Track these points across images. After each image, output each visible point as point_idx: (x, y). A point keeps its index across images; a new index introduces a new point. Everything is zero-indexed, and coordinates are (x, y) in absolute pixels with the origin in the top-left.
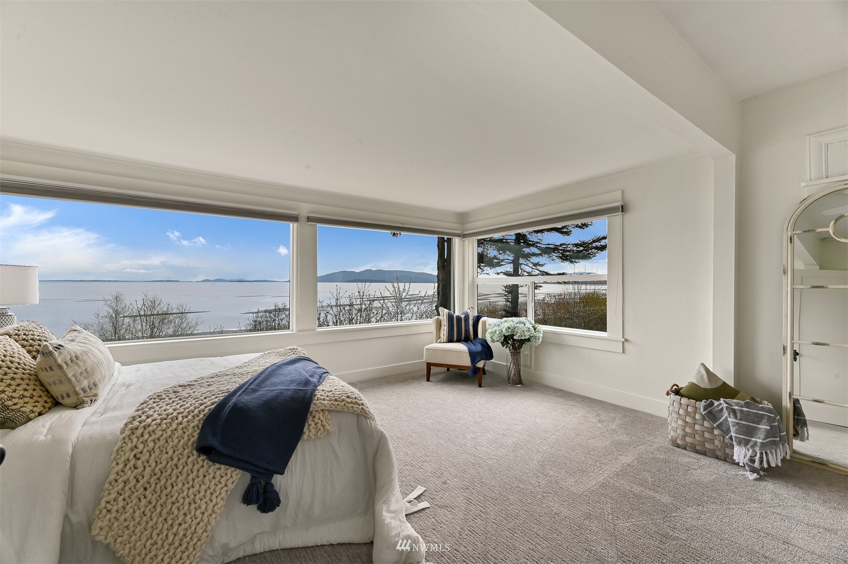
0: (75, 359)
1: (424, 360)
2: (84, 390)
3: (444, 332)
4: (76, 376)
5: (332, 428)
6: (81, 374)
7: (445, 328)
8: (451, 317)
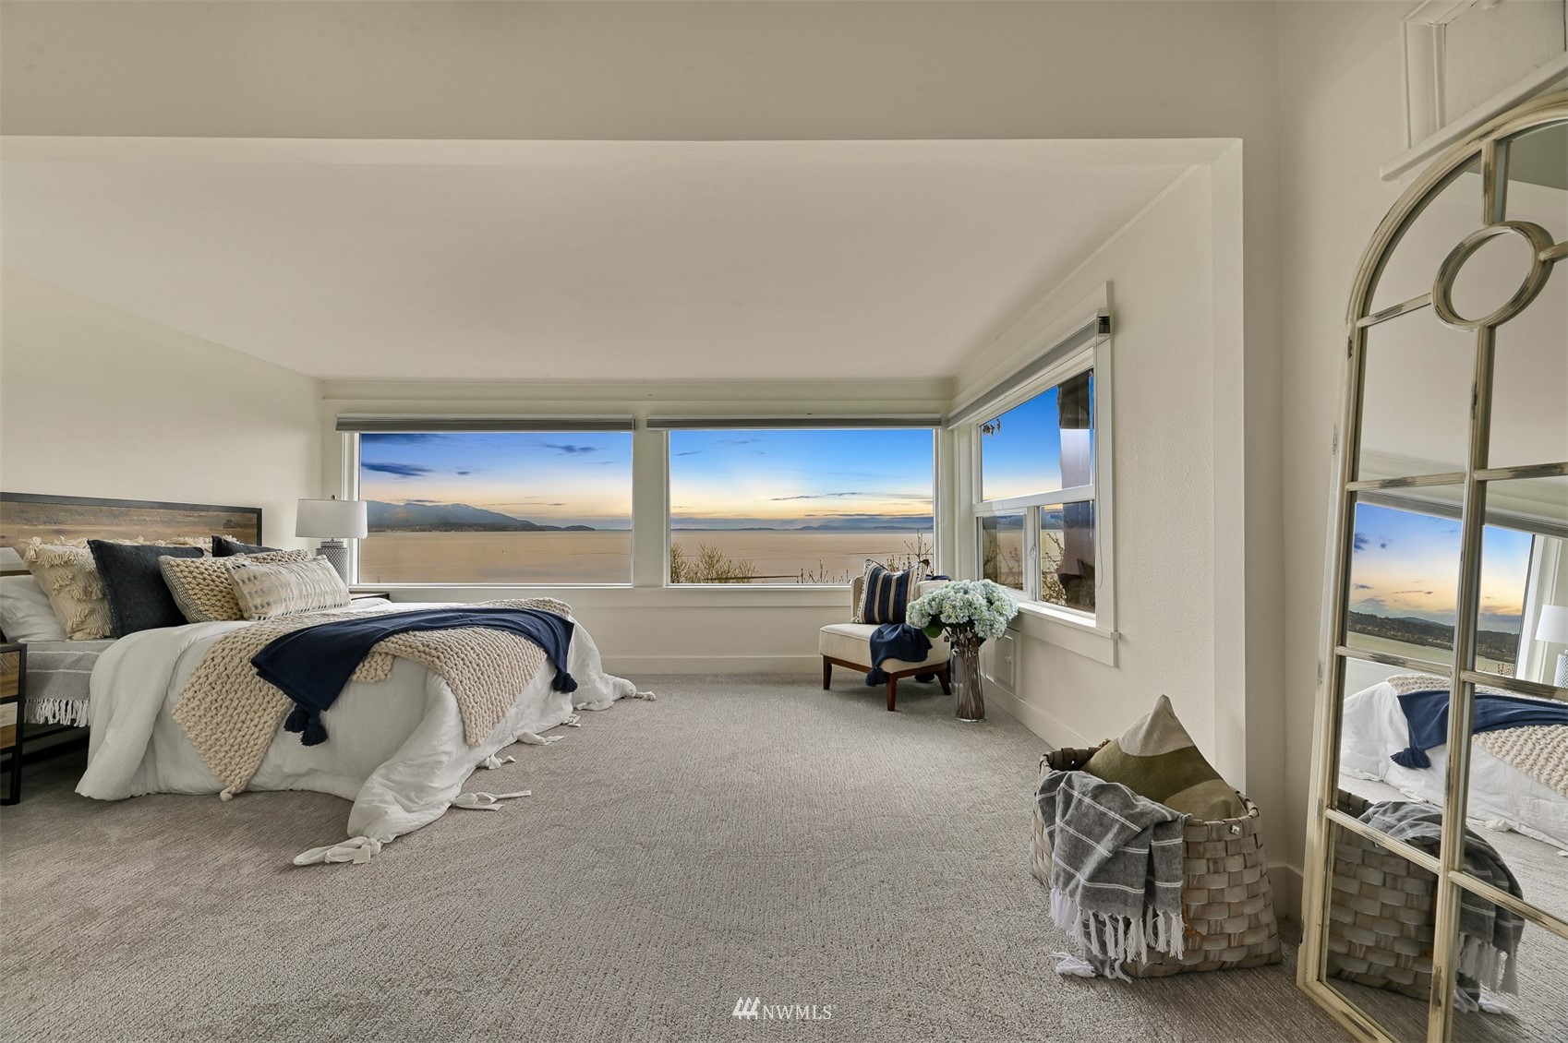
0: (252, 578)
1: (817, 652)
2: (256, 608)
3: (862, 604)
4: (250, 593)
5: (386, 675)
6: (256, 592)
7: (864, 596)
8: (874, 576)
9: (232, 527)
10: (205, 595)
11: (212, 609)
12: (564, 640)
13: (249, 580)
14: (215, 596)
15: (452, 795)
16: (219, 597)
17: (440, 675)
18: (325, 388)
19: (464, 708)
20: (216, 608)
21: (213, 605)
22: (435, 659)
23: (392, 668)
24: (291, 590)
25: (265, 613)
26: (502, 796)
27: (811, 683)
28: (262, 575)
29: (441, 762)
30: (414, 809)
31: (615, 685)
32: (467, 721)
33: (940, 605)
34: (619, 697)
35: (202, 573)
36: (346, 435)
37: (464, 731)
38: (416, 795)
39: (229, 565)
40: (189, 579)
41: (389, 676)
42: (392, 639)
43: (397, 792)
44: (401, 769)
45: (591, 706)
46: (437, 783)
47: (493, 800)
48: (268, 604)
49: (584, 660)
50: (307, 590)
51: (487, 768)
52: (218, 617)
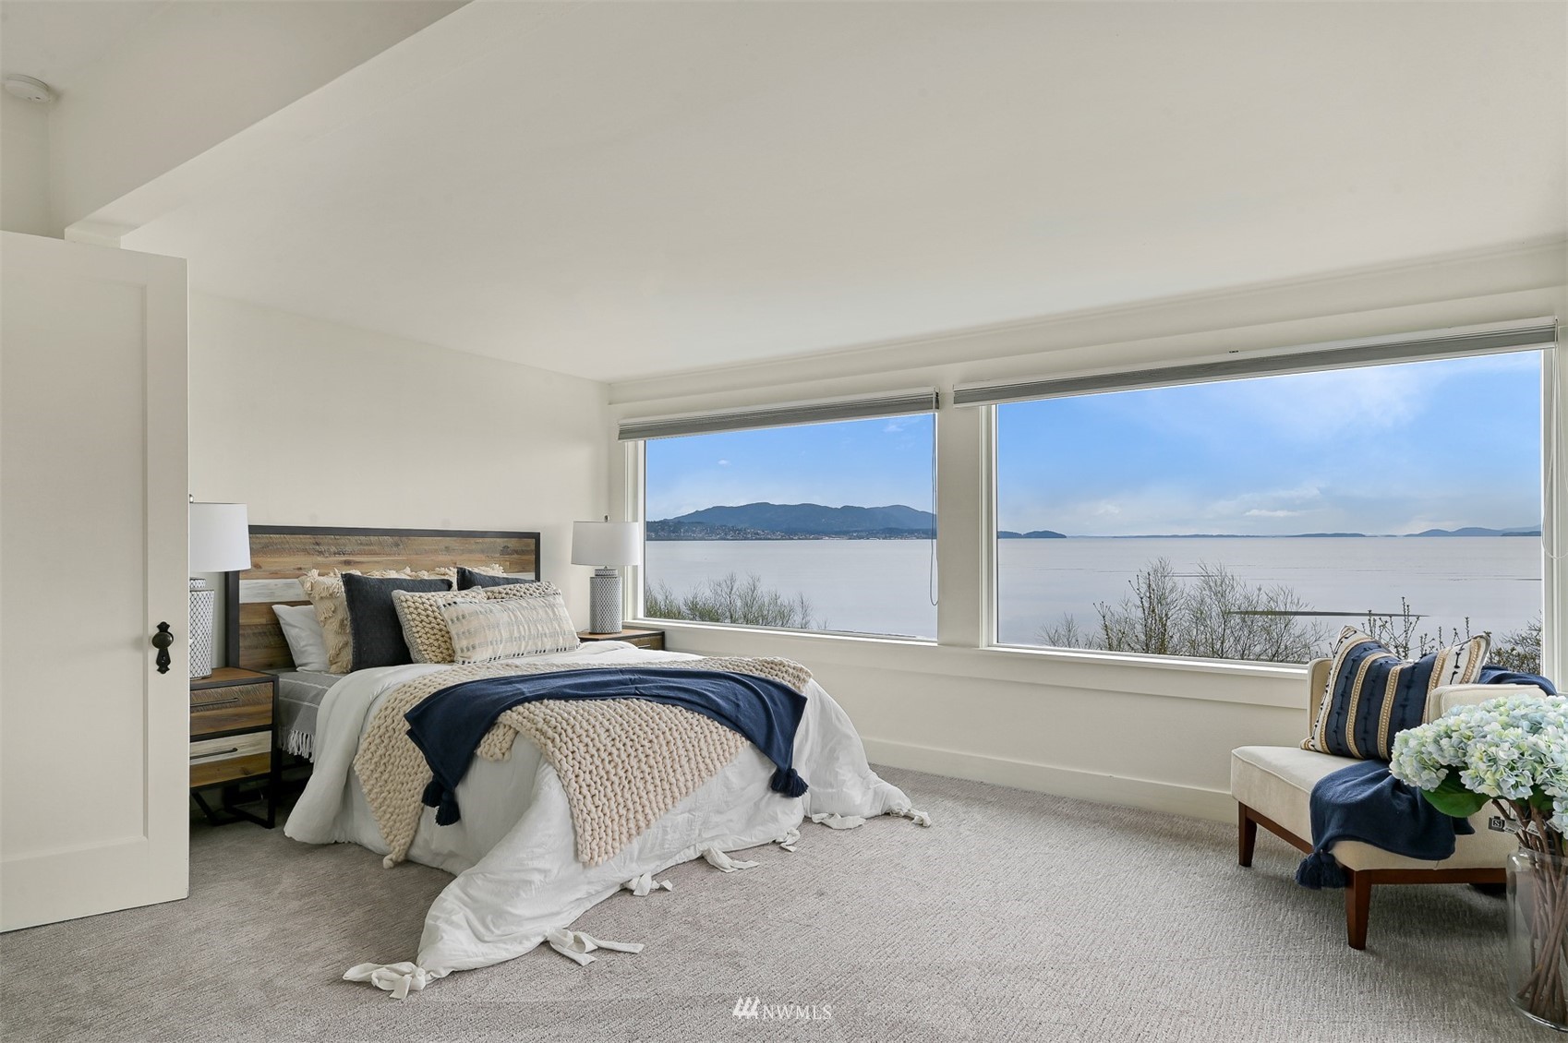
0: (461, 617)
1: (1230, 793)
3: (1323, 715)
4: (458, 634)
5: (504, 754)
6: (463, 633)
7: (1327, 699)
8: (1352, 661)
9: (508, 554)
10: (426, 634)
11: (429, 648)
12: (787, 721)
13: (458, 619)
14: (434, 634)
15: (549, 929)
16: (437, 637)
17: (550, 764)
18: (611, 391)
19: (576, 811)
20: (434, 648)
21: (431, 645)
22: (549, 742)
23: (511, 745)
24: (500, 631)
25: (469, 658)
26: (604, 944)
27: (1217, 844)
28: (471, 615)
29: (530, 882)
30: (486, 939)
31: (876, 793)
32: (580, 831)
33: (1462, 749)
34: (879, 812)
35: (426, 610)
36: (630, 444)
37: (576, 844)
38: (492, 920)
39: (441, 602)
40: (414, 616)
41: (506, 755)
42: (520, 708)
43: (474, 911)
44: (479, 882)
45: (830, 822)
46: (521, 909)
47: (590, 946)
48: (474, 647)
49: (833, 751)
50: (519, 632)
51: (631, 892)
52: (433, 658)
